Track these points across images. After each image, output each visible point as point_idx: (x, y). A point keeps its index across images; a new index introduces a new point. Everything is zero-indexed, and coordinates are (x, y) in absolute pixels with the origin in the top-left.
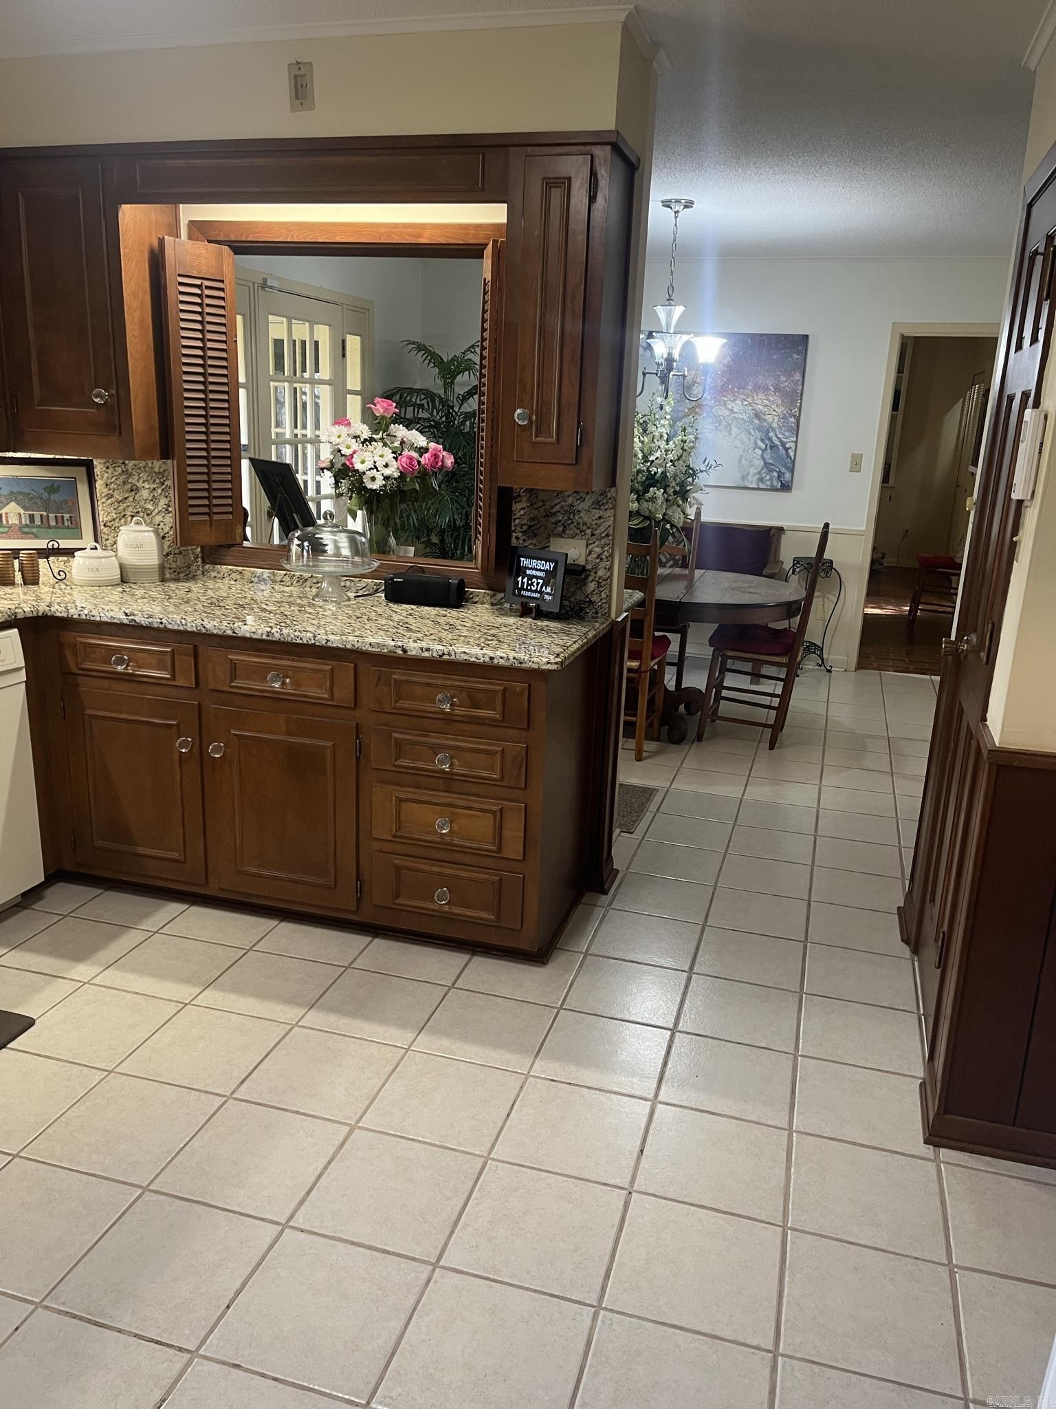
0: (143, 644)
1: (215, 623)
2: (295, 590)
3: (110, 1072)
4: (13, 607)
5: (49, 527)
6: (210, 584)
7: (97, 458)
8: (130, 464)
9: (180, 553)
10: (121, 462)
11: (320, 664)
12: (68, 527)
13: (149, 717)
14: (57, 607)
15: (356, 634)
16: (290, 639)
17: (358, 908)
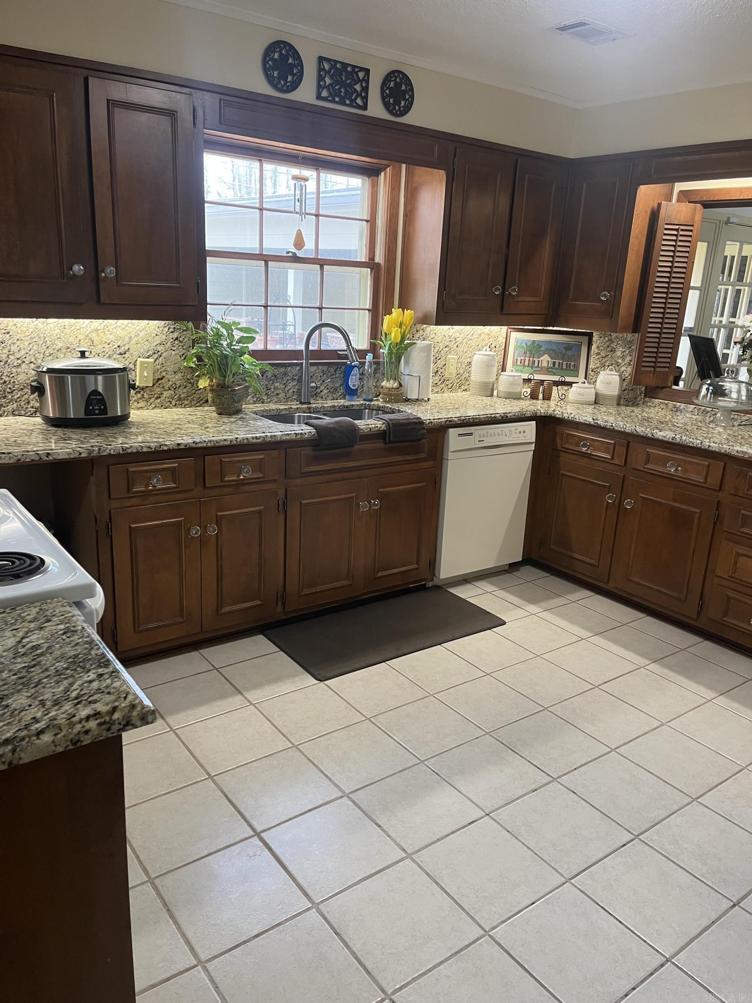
0: (599, 437)
1: (643, 429)
2: (700, 418)
3: (538, 656)
4: (536, 409)
5: (562, 369)
6: (646, 410)
7: (596, 331)
8: (614, 335)
9: (632, 390)
10: (609, 333)
11: (702, 460)
12: (572, 370)
13: (594, 479)
14: (558, 412)
15: (730, 444)
16: (686, 443)
17: (698, 617)
